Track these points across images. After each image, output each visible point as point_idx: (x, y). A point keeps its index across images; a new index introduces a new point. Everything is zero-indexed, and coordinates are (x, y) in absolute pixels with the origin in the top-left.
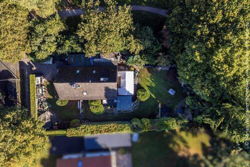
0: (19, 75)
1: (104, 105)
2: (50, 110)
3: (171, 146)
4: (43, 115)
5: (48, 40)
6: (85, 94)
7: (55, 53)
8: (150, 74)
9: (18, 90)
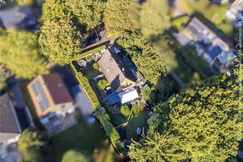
0: (101, 43)
1: (105, 89)
2: (88, 63)
3: (96, 151)
4: (83, 60)
5: (130, 40)
6: (108, 70)
7: (125, 49)
8: (142, 110)
9: (92, 45)
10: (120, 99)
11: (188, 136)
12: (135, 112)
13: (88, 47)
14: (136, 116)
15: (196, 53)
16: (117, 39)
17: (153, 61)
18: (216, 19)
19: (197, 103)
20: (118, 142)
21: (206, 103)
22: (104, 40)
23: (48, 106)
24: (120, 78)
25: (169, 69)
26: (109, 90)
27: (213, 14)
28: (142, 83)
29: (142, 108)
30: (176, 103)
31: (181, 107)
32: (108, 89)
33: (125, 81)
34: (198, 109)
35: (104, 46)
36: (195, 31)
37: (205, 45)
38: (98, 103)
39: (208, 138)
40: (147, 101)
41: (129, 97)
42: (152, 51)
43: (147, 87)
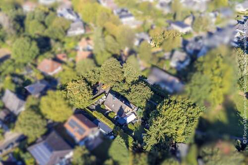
2: (96, 106)
6: (113, 106)
10: (126, 121)
11: (172, 119)
12: (137, 127)
13: (95, 96)
14: (138, 129)
15: (161, 88)
16: (111, 88)
17: (140, 94)
18: (166, 67)
19: (171, 103)
20: (134, 142)
21: (175, 102)
22: (101, 91)
23: (84, 131)
24: (123, 107)
25: (150, 96)
26: (117, 118)
27: (163, 64)
28: (136, 109)
29: (140, 124)
30: (161, 107)
31: (164, 107)
32: (115, 117)
33: (127, 109)
34: (173, 105)
35: (104, 94)
36: (156, 76)
37: (165, 82)
38: (114, 125)
39: (182, 118)
40: (142, 119)
41: (130, 118)
42: (137, 88)
43: (140, 110)
